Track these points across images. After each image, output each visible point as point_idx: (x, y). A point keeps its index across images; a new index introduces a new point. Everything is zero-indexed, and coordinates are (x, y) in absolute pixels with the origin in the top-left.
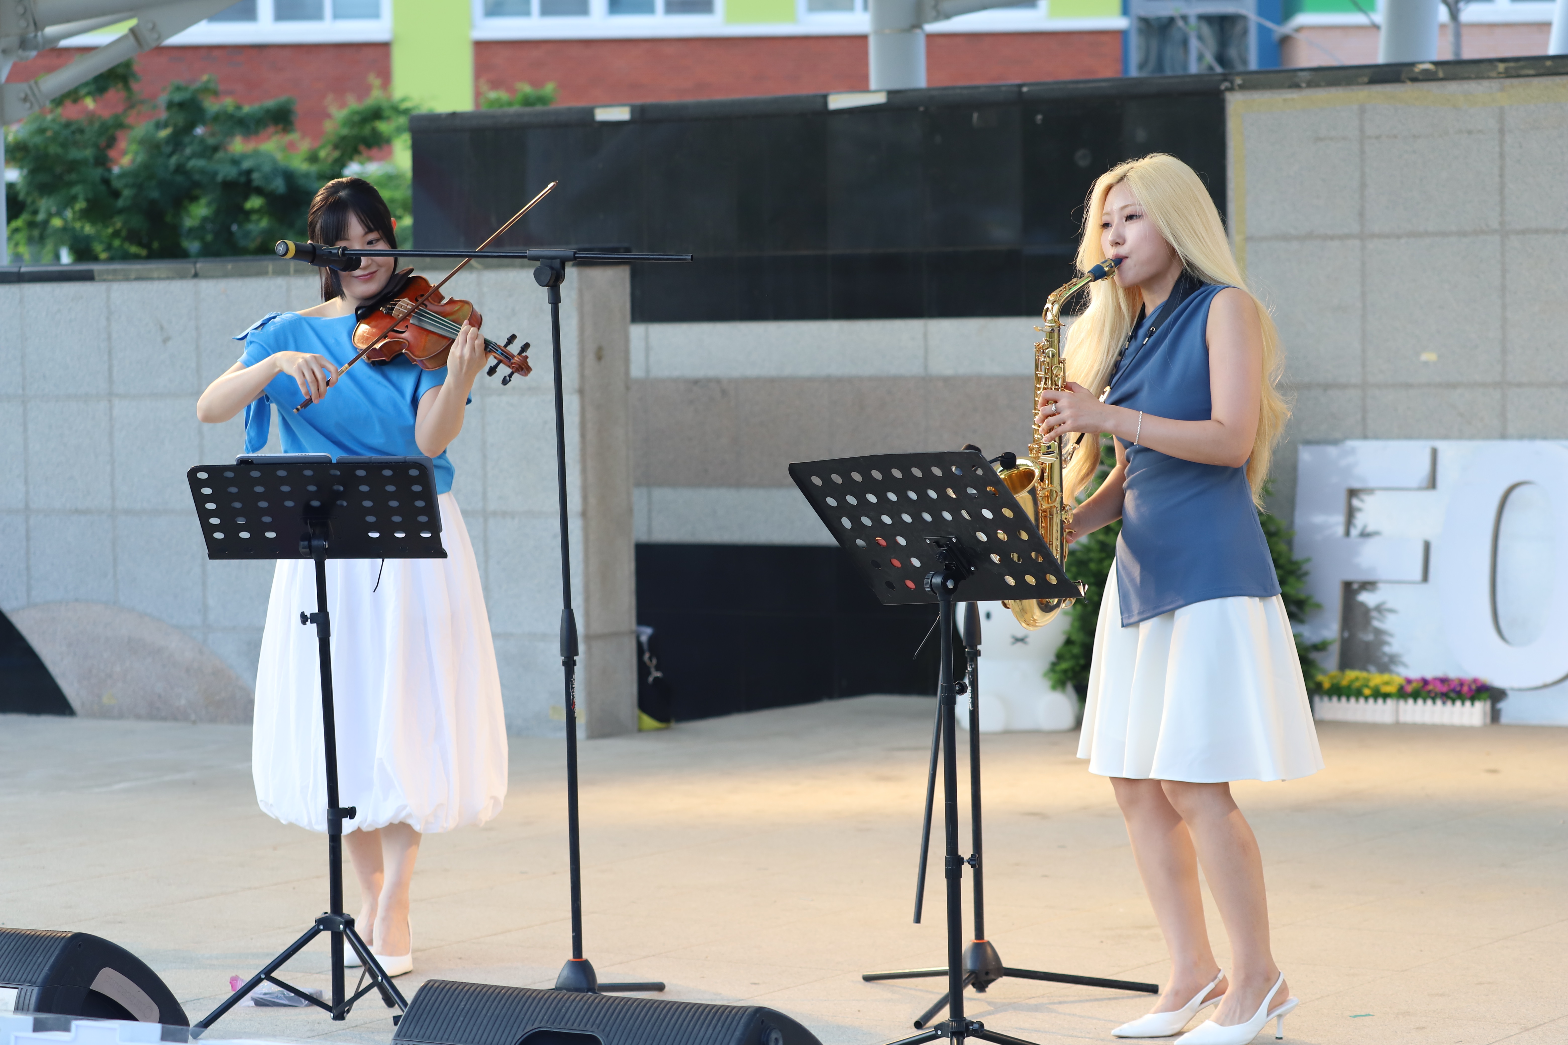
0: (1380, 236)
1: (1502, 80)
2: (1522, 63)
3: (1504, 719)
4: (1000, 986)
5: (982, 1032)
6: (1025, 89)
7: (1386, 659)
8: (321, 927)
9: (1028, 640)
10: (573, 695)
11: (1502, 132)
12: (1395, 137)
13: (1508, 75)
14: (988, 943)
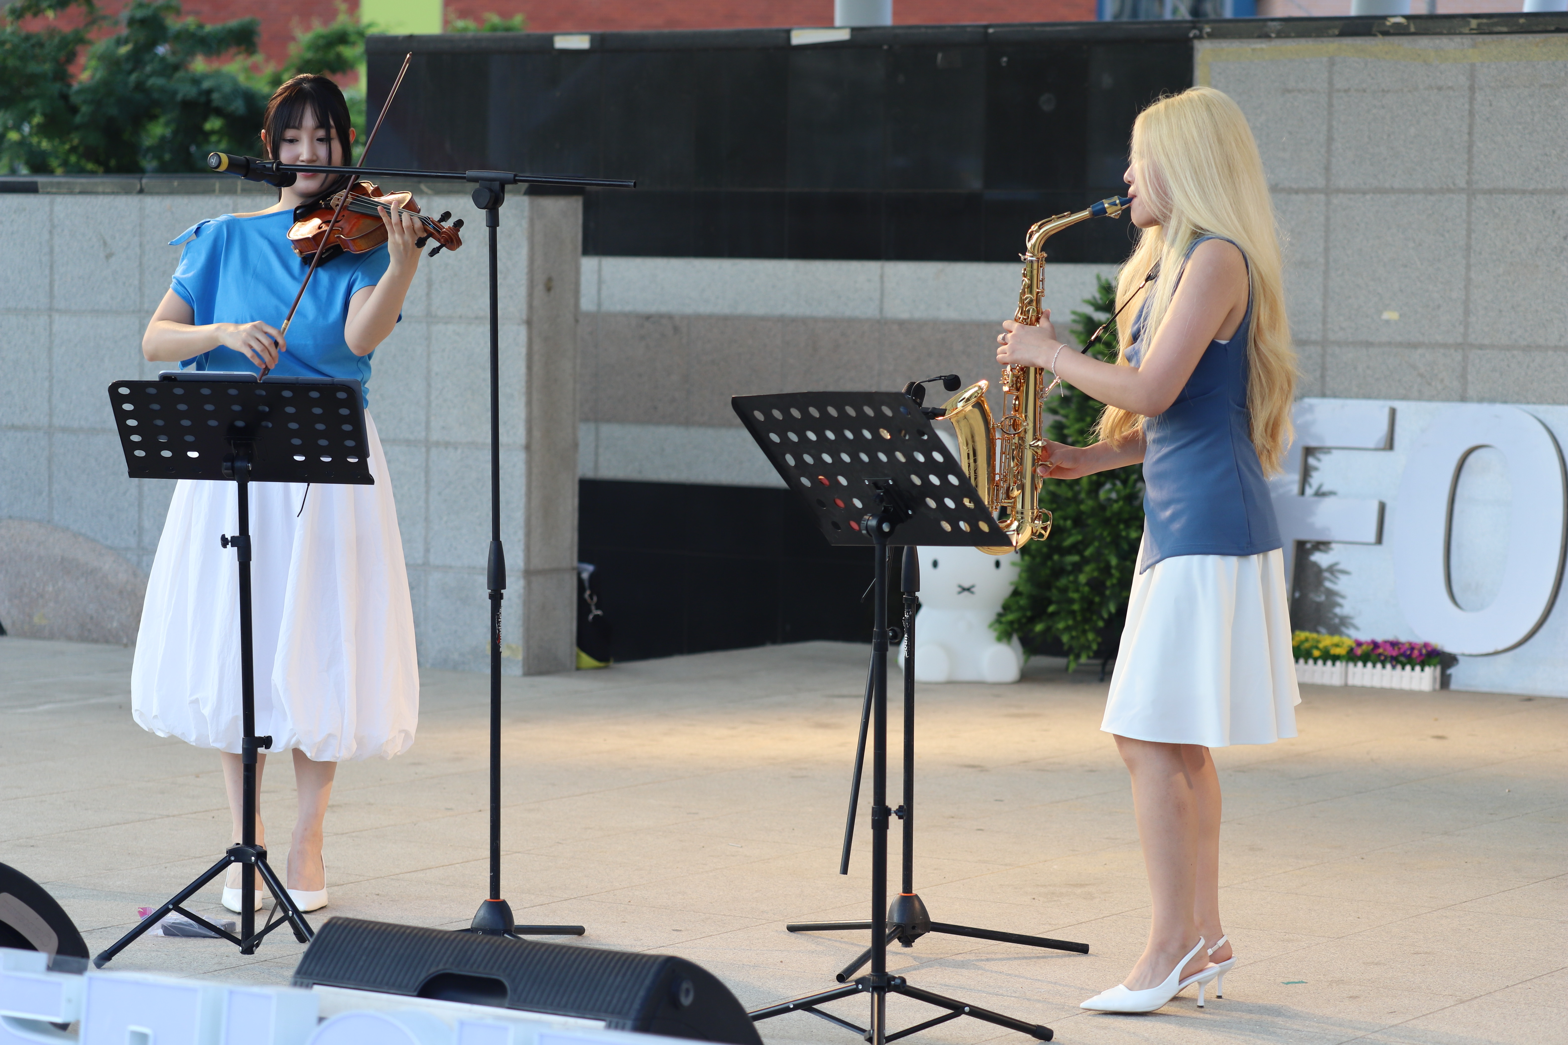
0: (1345, 191)
1: (1474, 37)
2: (1495, 20)
3: (1453, 686)
4: (927, 941)
5: (904, 987)
6: (991, 31)
7: (1337, 621)
8: (233, 858)
9: (973, 590)
10: (499, 629)
11: (1472, 89)
12: (1364, 91)
13: (1481, 31)
14: (916, 896)
